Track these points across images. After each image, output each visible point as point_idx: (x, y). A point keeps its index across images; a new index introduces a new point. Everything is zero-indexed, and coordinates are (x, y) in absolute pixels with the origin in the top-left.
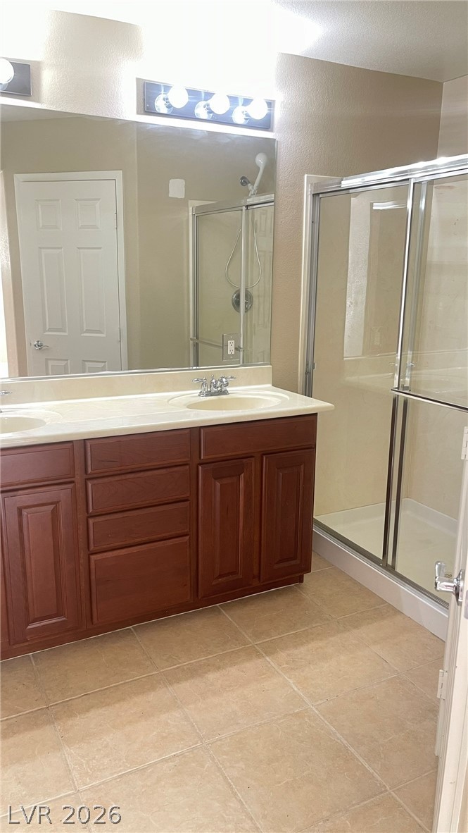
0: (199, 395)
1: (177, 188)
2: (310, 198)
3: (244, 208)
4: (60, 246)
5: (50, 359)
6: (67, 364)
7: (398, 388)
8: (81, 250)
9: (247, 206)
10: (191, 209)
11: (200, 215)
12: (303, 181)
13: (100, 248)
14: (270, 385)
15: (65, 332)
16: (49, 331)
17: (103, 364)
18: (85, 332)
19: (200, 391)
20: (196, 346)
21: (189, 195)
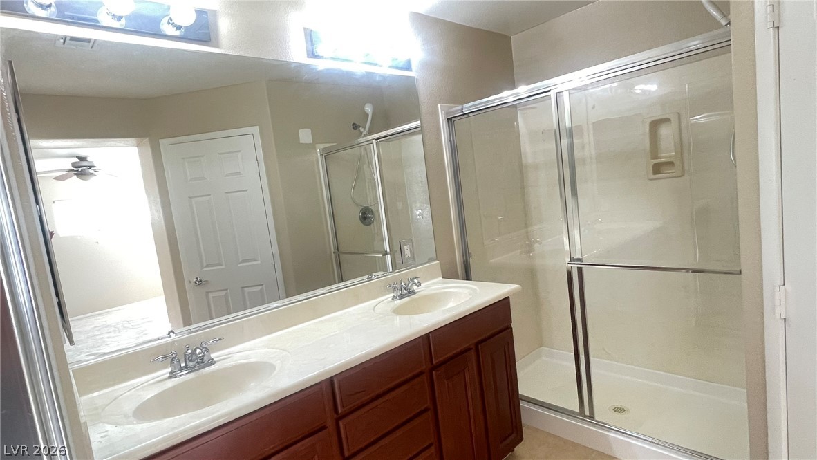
0: (393, 299)
1: (305, 136)
2: (445, 122)
3: (374, 141)
4: (208, 193)
5: (211, 292)
6: (227, 293)
7: (570, 261)
8: (228, 194)
9: (377, 140)
10: (318, 150)
11: (327, 155)
12: (438, 110)
13: (246, 190)
14: (441, 278)
15: (221, 265)
16: (206, 267)
17: (260, 287)
18: (241, 263)
19: (392, 295)
20: (338, 257)
21: (316, 139)
